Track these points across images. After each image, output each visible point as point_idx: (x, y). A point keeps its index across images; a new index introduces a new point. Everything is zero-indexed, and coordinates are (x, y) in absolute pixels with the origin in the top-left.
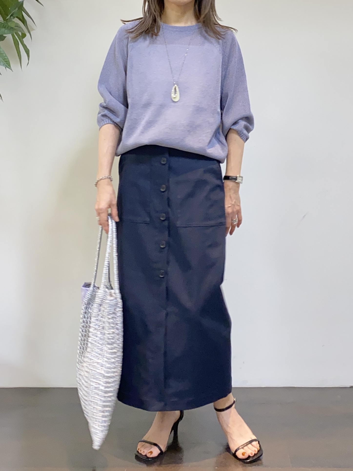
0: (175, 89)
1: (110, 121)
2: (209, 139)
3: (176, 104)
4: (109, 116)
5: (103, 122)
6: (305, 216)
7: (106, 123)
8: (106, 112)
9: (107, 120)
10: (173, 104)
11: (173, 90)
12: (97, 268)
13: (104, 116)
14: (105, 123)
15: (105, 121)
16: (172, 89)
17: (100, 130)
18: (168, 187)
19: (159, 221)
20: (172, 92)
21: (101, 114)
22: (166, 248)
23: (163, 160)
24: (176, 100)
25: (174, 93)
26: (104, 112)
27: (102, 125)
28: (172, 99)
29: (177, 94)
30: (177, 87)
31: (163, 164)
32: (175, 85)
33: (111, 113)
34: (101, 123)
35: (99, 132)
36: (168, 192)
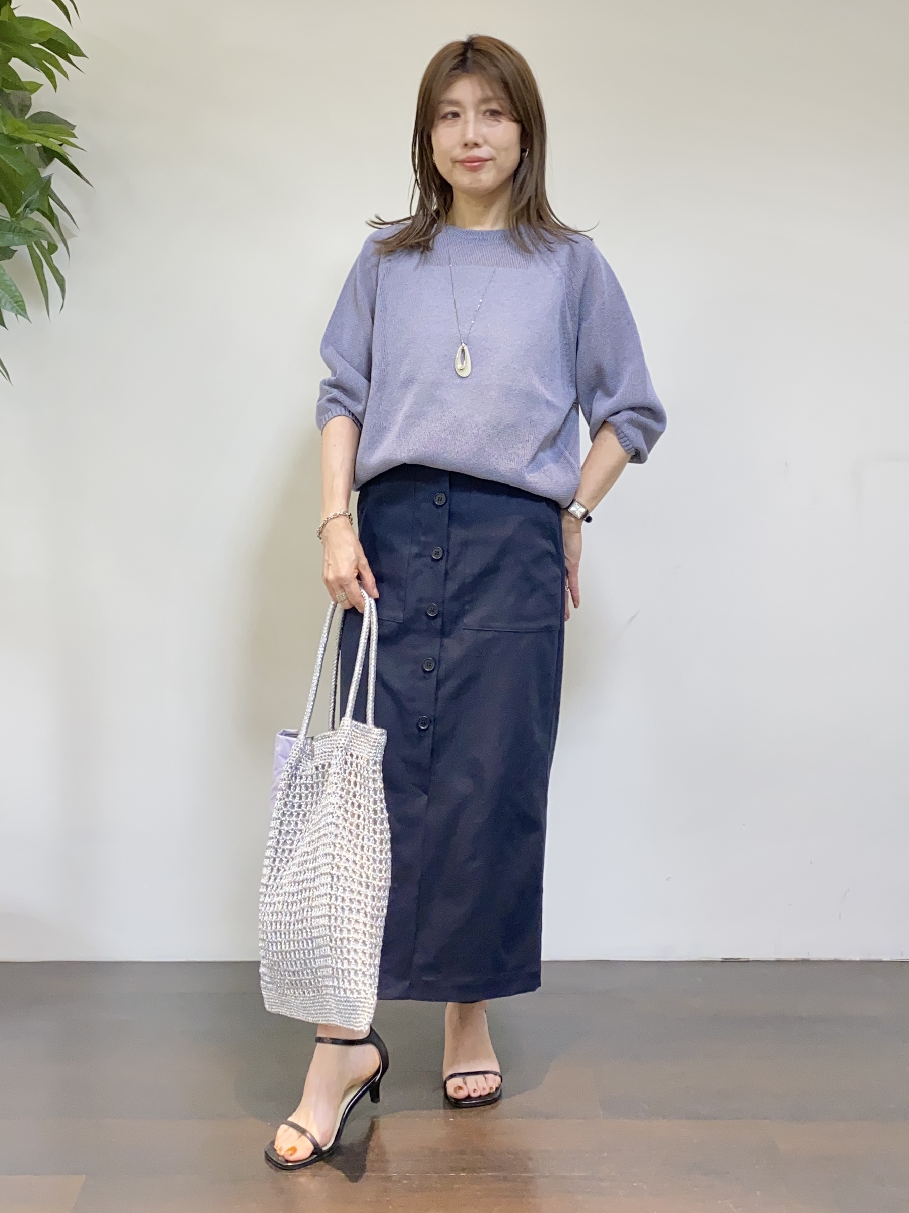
0: (463, 351)
1: (343, 409)
2: (533, 452)
3: (466, 381)
4: (341, 400)
6: (633, 617)
7: (337, 415)
8: (335, 393)
9: (338, 409)
10: (458, 380)
11: (458, 355)
12: (320, 673)
13: (333, 400)
14: (335, 415)
15: (333, 411)
16: (456, 353)
17: (322, 431)
18: (447, 551)
19: (424, 617)
20: (458, 359)
21: (325, 398)
22: (435, 671)
23: (439, 498)
24: (464, 374)
25: (461, 361)
26: (331, 393)
27: (327, 419)
28: (456, 372)
29: (466, 362)
30: (466, 349)
31: (438, 506)
32: (463, 345)
33: (344, 395)
34: (326, 416)
35: (322, 434)
36: (447, 561)
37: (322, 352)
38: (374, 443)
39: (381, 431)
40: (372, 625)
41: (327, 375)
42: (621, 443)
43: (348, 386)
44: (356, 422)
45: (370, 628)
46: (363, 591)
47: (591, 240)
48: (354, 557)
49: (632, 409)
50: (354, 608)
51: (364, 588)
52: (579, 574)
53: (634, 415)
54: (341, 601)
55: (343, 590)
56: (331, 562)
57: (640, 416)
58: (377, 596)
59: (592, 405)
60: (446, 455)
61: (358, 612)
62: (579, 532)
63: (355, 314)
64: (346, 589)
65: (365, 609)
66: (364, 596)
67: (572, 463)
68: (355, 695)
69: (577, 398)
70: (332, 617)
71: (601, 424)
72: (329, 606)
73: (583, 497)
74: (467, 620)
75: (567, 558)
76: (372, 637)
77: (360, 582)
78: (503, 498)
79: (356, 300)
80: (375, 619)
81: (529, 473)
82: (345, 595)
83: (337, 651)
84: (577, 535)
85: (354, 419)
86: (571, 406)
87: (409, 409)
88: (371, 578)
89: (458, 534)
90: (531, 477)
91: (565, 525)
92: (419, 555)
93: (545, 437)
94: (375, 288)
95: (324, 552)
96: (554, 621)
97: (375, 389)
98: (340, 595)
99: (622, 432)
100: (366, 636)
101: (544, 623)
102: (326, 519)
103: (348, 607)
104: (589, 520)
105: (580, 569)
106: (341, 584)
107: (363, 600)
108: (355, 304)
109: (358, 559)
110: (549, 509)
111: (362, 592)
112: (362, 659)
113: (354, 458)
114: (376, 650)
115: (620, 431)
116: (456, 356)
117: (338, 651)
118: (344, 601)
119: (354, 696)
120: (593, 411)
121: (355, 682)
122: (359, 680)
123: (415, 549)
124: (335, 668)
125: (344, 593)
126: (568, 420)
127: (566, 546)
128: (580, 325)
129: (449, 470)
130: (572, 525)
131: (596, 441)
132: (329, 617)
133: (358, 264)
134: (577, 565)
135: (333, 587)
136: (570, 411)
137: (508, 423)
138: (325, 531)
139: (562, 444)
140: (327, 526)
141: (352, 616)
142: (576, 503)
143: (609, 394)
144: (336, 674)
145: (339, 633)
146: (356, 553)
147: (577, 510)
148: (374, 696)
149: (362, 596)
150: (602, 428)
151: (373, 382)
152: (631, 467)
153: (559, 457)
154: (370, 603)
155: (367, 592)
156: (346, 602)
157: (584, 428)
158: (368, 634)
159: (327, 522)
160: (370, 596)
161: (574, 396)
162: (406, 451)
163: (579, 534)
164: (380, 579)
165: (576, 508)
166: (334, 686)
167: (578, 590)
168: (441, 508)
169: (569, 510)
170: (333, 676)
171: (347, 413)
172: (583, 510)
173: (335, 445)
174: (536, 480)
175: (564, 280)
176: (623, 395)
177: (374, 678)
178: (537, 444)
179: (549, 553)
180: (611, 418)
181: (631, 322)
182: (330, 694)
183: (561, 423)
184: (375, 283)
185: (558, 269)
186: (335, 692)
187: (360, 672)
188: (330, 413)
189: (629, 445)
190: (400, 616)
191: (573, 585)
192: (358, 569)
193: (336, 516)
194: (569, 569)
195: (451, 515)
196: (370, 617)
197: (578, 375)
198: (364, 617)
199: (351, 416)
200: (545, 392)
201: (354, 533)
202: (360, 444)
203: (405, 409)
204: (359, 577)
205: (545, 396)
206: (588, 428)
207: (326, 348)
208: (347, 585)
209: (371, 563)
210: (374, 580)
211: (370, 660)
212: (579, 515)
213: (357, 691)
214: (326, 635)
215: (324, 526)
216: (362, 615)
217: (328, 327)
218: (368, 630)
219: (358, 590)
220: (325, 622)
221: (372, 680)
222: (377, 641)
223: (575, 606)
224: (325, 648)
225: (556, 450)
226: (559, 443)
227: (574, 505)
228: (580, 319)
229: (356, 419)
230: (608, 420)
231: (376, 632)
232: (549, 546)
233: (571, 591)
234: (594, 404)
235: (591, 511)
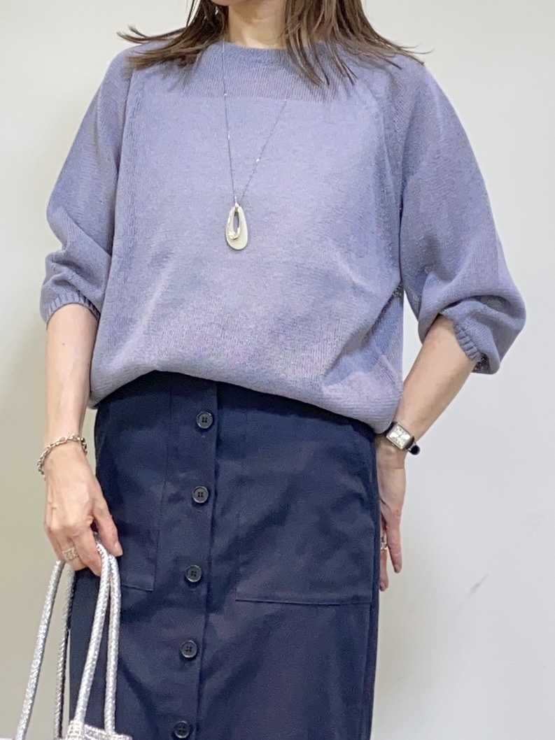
0: (236, 214)
1: (76, 295)
2: (334, 356)
4: (73, 282)
5: (57, 300)
6: (477, 585)
7: (67, 302)
8: (66, 272)
9: (69, 294)
10: (231, 256)
11: (230, 220)
12: (41, 659)
13: (62, 282)
14: (64, 302)
15: (63, 296)
16: (227, 217)
17: (48, 323)
18: (214, 493)
19: (182, 583)
20: (229, 224)
21: (51, 280)
22: (198, 659)
23: (203, 418)
24: (239, 245)
25: (234, 226)
26: (59, 272)
27: (54, 308)
28: (228, 244)
29: (241, 229)
30: (240, 210)
31: (202, 431)
32: (237, 205)
33: (77, 275)
34: (53, 303)
35: (47, 329)
36: (214, 506)
37: (48, 215)
38: (116, 341)
39: (125, 323)
40: (112, 593)
41: (57, 247)
42: (461, 345)
43: (82, 263)
44: (95, 312)
45: (110, 598)
46: (100, 545)
47: (422, 64)
48: (87, 498)
49: (478, 298)
50: (87, 569)
51: (102, 542)
52: (402, 526)
53: (480, 306)
54: (70, 560)
55: (71, 544)
56: (55, 505)
57: (487, 308)
58: (120, 553)
59: (421, 293)
60: (212, 358)
61: (93, 574)
62: (402, 466)
63: (96, 164)
64: (76, 542)
65: (103, 570)
66: (101, 553)
67: (390, 372)
68: (89, 689)
69: (402, 281)
70: (58, 582)
71: (434, 318)
72: (53, 568)
73: (408, 417)
74: (242, 588)
75: (383, 502)
76: (112, 610)
77: (96, 533)
78: (292, 418)
79: (96, 145)
80: (116, 585)
81: (327, 384)
82: (75, 550)
83: (65, 629)
84: (399, 471)
85: (91, 308)
86: (391, 293)
87: (162, 295)
88: (111, 528)
89: (231, 468)
90: (331, 391)
91: (381, 457)
92: (175, 499)
93: (352, 334)
94: (121, 127)
95: (47, 491)
96: (365, 592)
97: (118, 267)
98: (68, 550)
99: (464, 330)
100: (103, 607)
101: (349, 593)
102: (49, 446)
103: (79, 567)
104: (415, 451)
105: (402, 518)
106: (68, 536)
107: (99, 558)
108: (95, 150)
109: (93, 501)
110: (356, 434)
111: (99, 548)
112: (98, 639)
113: (89, 362)
114: (117, 626)
115: (460, 329)
116: (226, 221)
117: (67, 630)
118: (73, 559)
119: (87, 691)
120: (424, 300)
121: (89, 671)
122: (94, 668)
123: (172, 490)
124: (62, 653)
125: (73, 549)
126: (387, 313)
127: (383, 486)
128: (405, 180)
129: (216, 380)
130: (391, 458)
131: (427, 341)
132: (53, 582)
133: (100, 96)
134: (398, 513)
135: (59, 540)
136: (390, 301)
137: (299, 315)
138: (48, 462)
139: (378, 345)
140: (50, 457)
141: (86, 580)
142: (398, 427)
143: (446, 277)
144: (65, 662)
145: (68, 605)
146: (90, 492)
147: (399, 437)
148: (115, 691)
149: (99, 552)
150: (436, 323)
151: (114, 257)
152: (475, 378)
153: (372, 363)
154: (109, 562)
155: (105, 548)
156: (77, 560)
157: (410, 322)
158: (106, 605)
159: (51, 449)
160: (109, 552)
161: (397, 278)
162: (156, 352)
163: (401, 470)
164: (123, 531)
165: (398, 434)
166: (61, 679)
167: (400, 548)
168: (205, 433)
169: (387, 437)
170: (60, 665)
171: (82, 301)
172: (407, 437)
173: (64, 344)
174: (338, 394)
175: (381, 118)
176: (465, 278)
177: (114, 666)
178: (340, 345)
179: (358, 497)
180: (448, 311)
181: (477, 178)
182: (57, 689)
183: (376, 317)
184: (121, 120)
185: (374, 103)
186: (63, 687)
187: (96, 657)
188: (58, 298)
189: (472, 348)
190: (150, 580)
191: (393, 541)
192: (93, 515)
193: (64, 442)
194: (387, 519)
195: (219, 442)
196: (109, 582)
197: (402, 250)
198: (101, 581)
199: (87, 305)
200: (351, 273)
201: (89, 466)
202: (97, 342)
203: (157, 295)
204: (94, 527)
205: (351, 279)
206: (416, 323)
207: (55, 209)
208: (77, 536)
209: (111, 508)
210: (115, 530)
211: (109, 642)
212: (402, 445)
213: (90, 684)
214: (49, 607)
215: (47, 455)
216: (98, 579)
217: (58, 182)
218: (106, 599)
219: (93, 544)
220: (48, 590)
221: (112, 668)
222: (119, 614)
223: (396, 571)
224: (48, 625)
225: (369, 353)
226: (374, 343)
227: (395, 430)
228: (404, 172)
229: (94, 307)
230: (444, 313)
231: (118, 603)
232: (357, 486)
233: (390, 549)
234: (424, 293)
235: (418, 439)
